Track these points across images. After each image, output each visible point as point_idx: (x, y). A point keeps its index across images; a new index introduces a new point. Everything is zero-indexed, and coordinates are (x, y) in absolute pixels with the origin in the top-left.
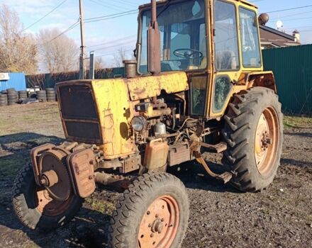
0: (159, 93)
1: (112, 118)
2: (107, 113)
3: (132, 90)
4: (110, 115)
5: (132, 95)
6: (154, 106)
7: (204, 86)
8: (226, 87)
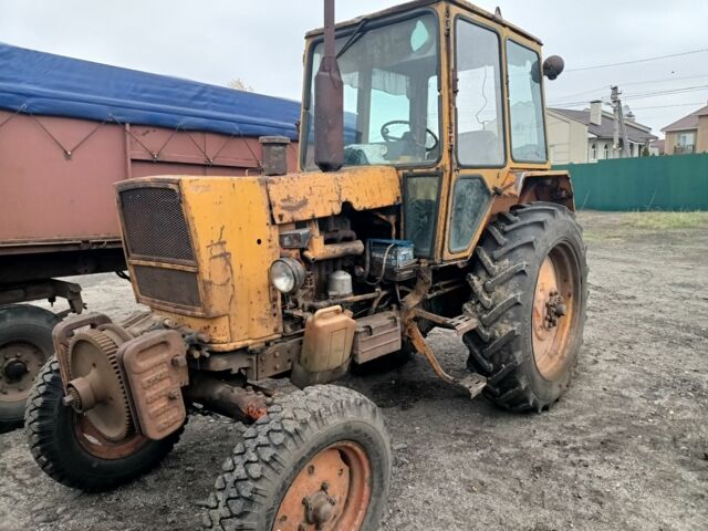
0: (338, 210)
1: (228, 263)
2: (217, 251)
3: (278, 202)
4: (225, 255)
5: (277, 211)
6: (328, 236)
7: (433, 198)
8: (477, 201)
